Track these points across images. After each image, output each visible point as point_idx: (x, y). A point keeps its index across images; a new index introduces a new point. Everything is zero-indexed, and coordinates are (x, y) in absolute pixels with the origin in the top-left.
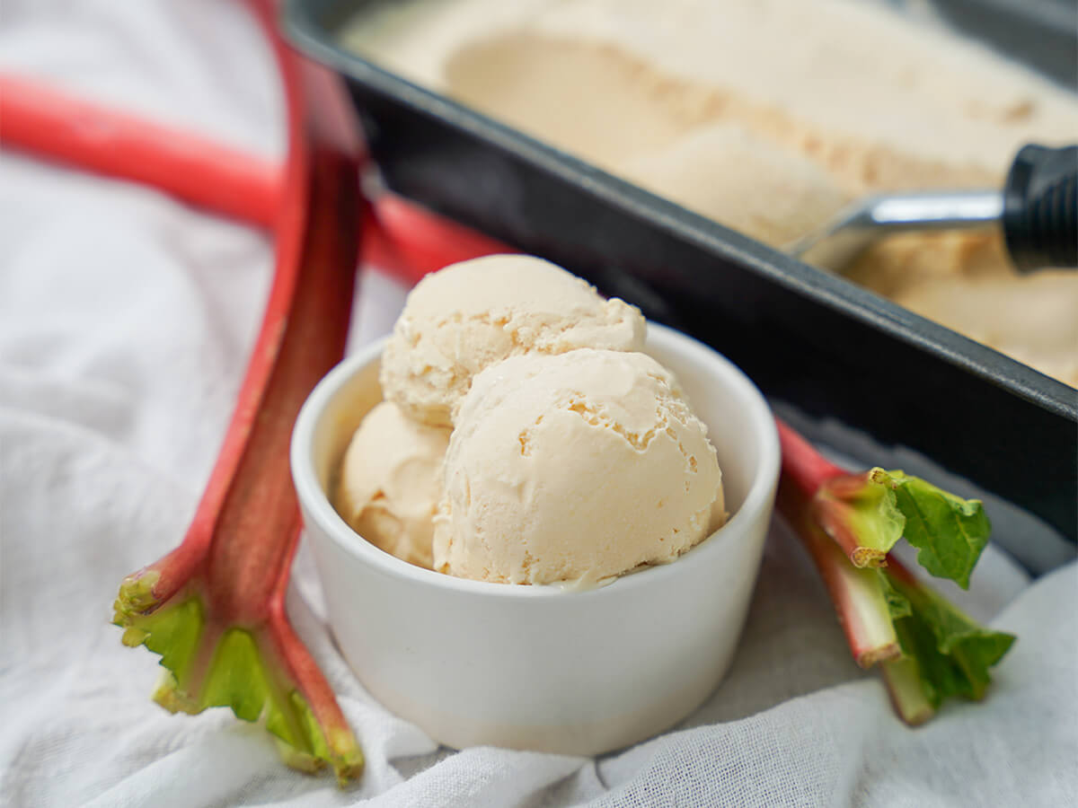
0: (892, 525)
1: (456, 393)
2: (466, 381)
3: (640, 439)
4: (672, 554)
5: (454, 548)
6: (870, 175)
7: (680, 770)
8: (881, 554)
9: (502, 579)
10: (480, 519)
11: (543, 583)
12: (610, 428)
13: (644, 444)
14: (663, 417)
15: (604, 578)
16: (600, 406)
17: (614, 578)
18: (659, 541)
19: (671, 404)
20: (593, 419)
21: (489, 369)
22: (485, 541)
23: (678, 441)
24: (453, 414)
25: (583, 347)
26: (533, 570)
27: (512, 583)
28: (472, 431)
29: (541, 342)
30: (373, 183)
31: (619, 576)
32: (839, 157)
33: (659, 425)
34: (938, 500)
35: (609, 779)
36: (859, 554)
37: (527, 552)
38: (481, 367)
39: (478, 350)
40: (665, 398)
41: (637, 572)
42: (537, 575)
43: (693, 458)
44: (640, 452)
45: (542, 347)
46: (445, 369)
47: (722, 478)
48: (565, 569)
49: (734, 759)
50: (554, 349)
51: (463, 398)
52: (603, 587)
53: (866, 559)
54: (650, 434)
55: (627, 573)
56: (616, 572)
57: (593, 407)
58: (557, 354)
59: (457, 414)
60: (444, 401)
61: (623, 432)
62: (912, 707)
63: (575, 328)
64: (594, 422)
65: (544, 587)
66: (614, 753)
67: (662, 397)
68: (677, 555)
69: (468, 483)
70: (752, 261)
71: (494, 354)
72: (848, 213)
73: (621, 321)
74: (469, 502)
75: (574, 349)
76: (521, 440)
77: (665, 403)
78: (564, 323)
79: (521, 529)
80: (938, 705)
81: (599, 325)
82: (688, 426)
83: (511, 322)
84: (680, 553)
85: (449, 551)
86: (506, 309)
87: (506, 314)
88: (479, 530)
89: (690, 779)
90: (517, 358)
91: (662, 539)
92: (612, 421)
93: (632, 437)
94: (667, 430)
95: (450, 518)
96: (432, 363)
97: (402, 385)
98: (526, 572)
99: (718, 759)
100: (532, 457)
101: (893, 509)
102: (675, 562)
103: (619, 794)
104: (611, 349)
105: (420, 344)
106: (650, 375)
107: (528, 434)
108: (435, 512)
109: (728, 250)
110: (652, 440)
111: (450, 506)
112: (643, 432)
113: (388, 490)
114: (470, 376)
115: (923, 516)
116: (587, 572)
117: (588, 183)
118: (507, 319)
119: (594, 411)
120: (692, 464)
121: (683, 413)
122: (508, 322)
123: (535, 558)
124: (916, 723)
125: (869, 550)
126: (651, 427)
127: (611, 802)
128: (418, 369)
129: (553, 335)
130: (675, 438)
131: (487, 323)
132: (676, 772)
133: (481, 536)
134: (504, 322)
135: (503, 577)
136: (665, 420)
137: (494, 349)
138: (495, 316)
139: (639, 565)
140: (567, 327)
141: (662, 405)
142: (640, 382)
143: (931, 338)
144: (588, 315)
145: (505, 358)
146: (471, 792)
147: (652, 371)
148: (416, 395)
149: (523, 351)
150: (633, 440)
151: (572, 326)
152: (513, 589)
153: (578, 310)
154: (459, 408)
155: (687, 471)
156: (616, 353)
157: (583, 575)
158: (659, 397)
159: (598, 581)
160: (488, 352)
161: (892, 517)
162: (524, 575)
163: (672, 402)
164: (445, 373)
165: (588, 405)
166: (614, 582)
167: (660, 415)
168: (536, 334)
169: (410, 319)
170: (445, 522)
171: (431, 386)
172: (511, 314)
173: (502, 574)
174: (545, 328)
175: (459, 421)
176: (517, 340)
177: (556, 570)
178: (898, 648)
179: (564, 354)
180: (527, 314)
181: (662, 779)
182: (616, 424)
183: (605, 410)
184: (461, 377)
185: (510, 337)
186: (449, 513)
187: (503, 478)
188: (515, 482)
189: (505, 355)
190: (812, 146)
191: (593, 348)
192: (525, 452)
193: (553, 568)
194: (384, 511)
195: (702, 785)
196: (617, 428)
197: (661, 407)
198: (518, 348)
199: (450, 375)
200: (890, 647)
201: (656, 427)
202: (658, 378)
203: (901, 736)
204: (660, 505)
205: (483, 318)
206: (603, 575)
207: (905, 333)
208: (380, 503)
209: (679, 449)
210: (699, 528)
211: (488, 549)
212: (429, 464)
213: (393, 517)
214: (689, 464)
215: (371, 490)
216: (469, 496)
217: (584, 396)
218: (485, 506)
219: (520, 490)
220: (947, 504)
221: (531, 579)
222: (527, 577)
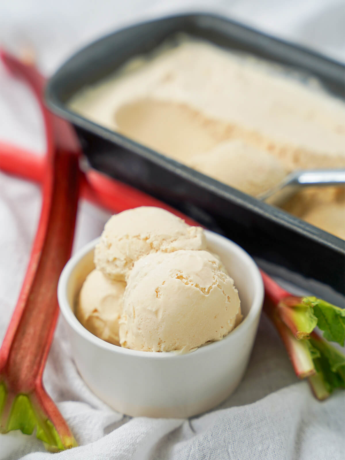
0: (312, 321)
1: (127, 269)
2: (131, 264)
3: (206, 290)
4: (221, 337)
5: (128, 335)
6: (296, 160)
7: (226, 427)
8: (308, 334)
9: (149, 350)
10: (140, 325)
11: (167, 351)
12: (193, 286)
13: (208, 292)
14: (215, 280)
15: (193, 348)
16: (190, 276)
17: (197, 348)
18: (215, 332)
19: (219, 274)
20: (186, 282)
21: (141, 259)
22: (142, 334)
23: (222, 290)
24: (126, 278)
25: (181, 249)
26: (163, 346)
27: (154, 352)
28: (135, 286)
29: (163, 247)
30: (84, 164)
31: (198, 347)
32: (283, 152)
33: (214, 284)
34: (330, 309)
35: (195, 428)
36: (298, 334)
37: (160, 339)
38: (138, 258)
39: (136, 251)
40: (216, 271)
41: (206, 345)
42: (164, 348)
43: (228, 296)
44: (207, 296)
45: (163, 250)
46: (123, 259)
47: (241, 303)
48: (176, 345)
49: (248, 421)
50: (168, 250)
51: (130, 272)
52: (192, 352)
53: (301, 336)
54: (210, 288)
55: (202, 346)
56: (197, 346)
57: (186, 277)
58: (170, 252)
59: (128, 278)
60: (122, 272)
61: (199, 287)
62: (321, 393)
63: (177, 241)
64: (187, 284)
65: (168, 353)
66: (197, 416)
67: (215, 270)
68: (222, 337)
69: (134, 309)
70: (250, 206)
71: (143, 253)
72: (288, 179)
73: (196, 237)
74: (135, 317)
75: (177, 250)
76: (156, 291)
77: (216, 274)
78: (172, 239)
79: (157, 329)
80: (331, 392)
81: (187, 239)
82: (226, 283)
83: (150, 239)
84: (224, 336)
85: (126, 336)
86: (148, 233)
87: (147, 235)
88: (139, 329)
89: (230, 430)
90: (153, 255)
91: (216, 331)
92: (194, 283)
93: (203, 289)
94: (217, 285)
95: (126, 322)
96: (117, 256)
97: (104, 265)
98: (160, 346)
99: (241, 422)
100: (161, 299)
101: (312, 316)
102: (222, 340)
103: (200, 437)
104: (192, 250)
105: (111, 248)
106: (209, 261)
107: (159, 289)
108: (119, 318)
109: (239, 201)
110: (211, 290)
111: (126, 317)
112: (207, 287)
113: (99, 309)
114: (133, 262)
115: (324, 316)
116: (185, 346)
117: (179, 171)
118: (148, 237)
119: (187, 279)
120: (228, 299)
121: (224, 277)
122: (148, 239)
123: (163, 341)
124: (322, 400)
125: (303, 333)
126: (211, 284)
127: (197, 441)
128: (111, 259)
129: (168, 244)
130: (221, 289)
131: (139, 239)
132: (224, 427)
133: (140, 331)
134: (147, 239)
135: (150, 348)
136: (216, 281)
137: (143, 251)
138: (143, 236)
139: (207, 342)
140: (174, 240)
141: (215, 274)
142: (205, 265)
143: (327, 240)
144: (182, 235)
145: (148, 254)
146: (138, 441)
147: (210, 260)
148: (110, 269)
149: (155, 251)
150: (203, 291)
151: (175, 240)
152: (154, 354)
153: (178, 233)
154: (129, 275)
155: (226, 302)
156: (194, 251)
157: (184, 347)
158: (213, 271)
159: (190, 350)
160: (140, 252)
161: (312, 318)
162: (159, 348)
163: (219, 273)
164: (122, 261)
165: (184, 276)
166: (197, 350)
167: (214, 279)
168: (160, 244)
169: (107, 237)
170: (124, 324)
171: (116, 266)
172: (149, 235)
173: (149, 347)
174: (164, 241)
175: (129, 281)
176: (153, 246)
177: (172, 346)
178: (315, 371)
179: (173, 253)
180: (157, 235)
181: (218, 431)
182: (196, 284)
183: (191, 278)
184: (129, 262)
185: (149, 245)
186: (126, 320)
187: (149, 308)
188: (154, 310)
189: (148, 253)
190: (271, 148)
191: (185, 250)
192: (158, 297)
193: (171, 345)
194: (97, 318)
195: (235, 433)
196: (197, 286)
197: (215, 275)
198: (153, 250)
199: (125, 262)
200: (311, 371)
201: (213, 284)
202: (212, 262)
203: (316, 405)
204: (215, 317)
205: (138, 237)
206: (192, 347)
207: (315, 238)
208: (96, 314)
209: (223, 293)
210: (231, 325)
211: (143, 337)
212: (116, 297)
213: (101, 320)
214: (227, 299)
215: (92, 308)
216: (134, 315)
217: (182, 272)
218: (142, 319)
219: (156, 313)
220: (334, 311)
221: (162, 349)
222: (160, 349)
